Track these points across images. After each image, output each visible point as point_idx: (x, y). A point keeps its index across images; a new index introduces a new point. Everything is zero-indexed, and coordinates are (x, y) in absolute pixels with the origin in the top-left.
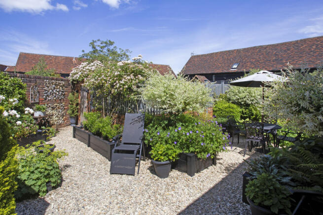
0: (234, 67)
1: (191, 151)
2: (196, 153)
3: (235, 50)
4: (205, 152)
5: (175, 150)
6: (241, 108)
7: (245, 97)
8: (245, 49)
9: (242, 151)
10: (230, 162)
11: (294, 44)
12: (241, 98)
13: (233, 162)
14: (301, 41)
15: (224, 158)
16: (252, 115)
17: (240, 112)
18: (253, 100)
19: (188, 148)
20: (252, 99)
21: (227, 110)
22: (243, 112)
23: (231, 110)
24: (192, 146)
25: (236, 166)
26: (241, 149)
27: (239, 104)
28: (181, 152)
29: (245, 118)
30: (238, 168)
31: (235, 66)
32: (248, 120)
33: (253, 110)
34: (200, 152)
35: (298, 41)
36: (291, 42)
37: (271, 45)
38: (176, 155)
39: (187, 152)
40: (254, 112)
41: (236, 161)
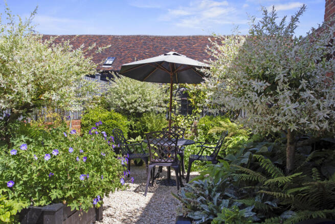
0: (107, 63)
1: (53, 197)
2: (65, 202)
3: (109, 36)
4: (85, 196)
5: (8, 203)
6: (129, 119)
7: (135, 101)
8: (124, 37)
9: (138, 188)
10: (125, 209)
11: (186, 40)
12: (128, 104)
13: (131, 208)
14: (194, 37)
15: (113, 205)
16: (146, 130)
17: (128, 126)
18: (146, 107)
19: (45, 192)
20: (146, 104)
21: (106, 123)
22: (131, 126)
23: (115, 122)
24: (55, 188)
25: (138, 214)
26: (136, 185)
27: (126, 113)
28: (26, 205)
29: (134, 136)
30: (142, 216)
31: (110, 62)
32: (139, 138)
33: (147, 121)
34: (76, 197)
35: (190, 37)
36: (183, 37)
37: (159, 37)
38: (11, 216)
39: (43, 202)
40: (149, 125)
41: (137, 206)
